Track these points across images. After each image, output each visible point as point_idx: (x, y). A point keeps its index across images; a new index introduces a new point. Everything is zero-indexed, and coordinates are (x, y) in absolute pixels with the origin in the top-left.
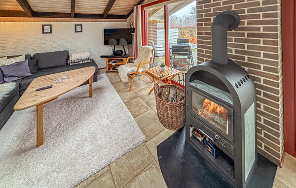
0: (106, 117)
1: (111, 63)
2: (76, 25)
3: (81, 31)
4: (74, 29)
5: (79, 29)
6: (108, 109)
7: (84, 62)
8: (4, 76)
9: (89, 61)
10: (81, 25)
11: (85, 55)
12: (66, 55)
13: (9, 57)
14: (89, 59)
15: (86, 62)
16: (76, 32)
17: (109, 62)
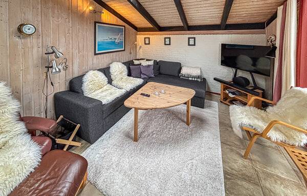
0: (189, 167)
1: (227, 92)
2: (189, 38)
3: (194, 45)
4: (187, 42)
5: (192, 42)
6: (197, 158)
7: (193, 79)
8: (141, 73)
9: (199, 80)
10: (194, 38)
11: (195, 72)
12: (178, 67)
13: (147, 60)
14: (199, 77)
15: (196, 79)
16: (189, 45)
17: (224, 90)
